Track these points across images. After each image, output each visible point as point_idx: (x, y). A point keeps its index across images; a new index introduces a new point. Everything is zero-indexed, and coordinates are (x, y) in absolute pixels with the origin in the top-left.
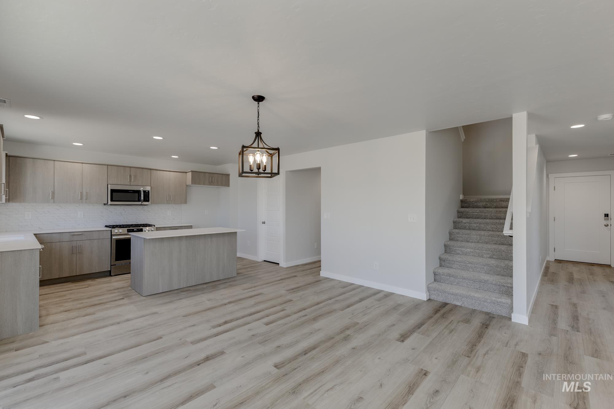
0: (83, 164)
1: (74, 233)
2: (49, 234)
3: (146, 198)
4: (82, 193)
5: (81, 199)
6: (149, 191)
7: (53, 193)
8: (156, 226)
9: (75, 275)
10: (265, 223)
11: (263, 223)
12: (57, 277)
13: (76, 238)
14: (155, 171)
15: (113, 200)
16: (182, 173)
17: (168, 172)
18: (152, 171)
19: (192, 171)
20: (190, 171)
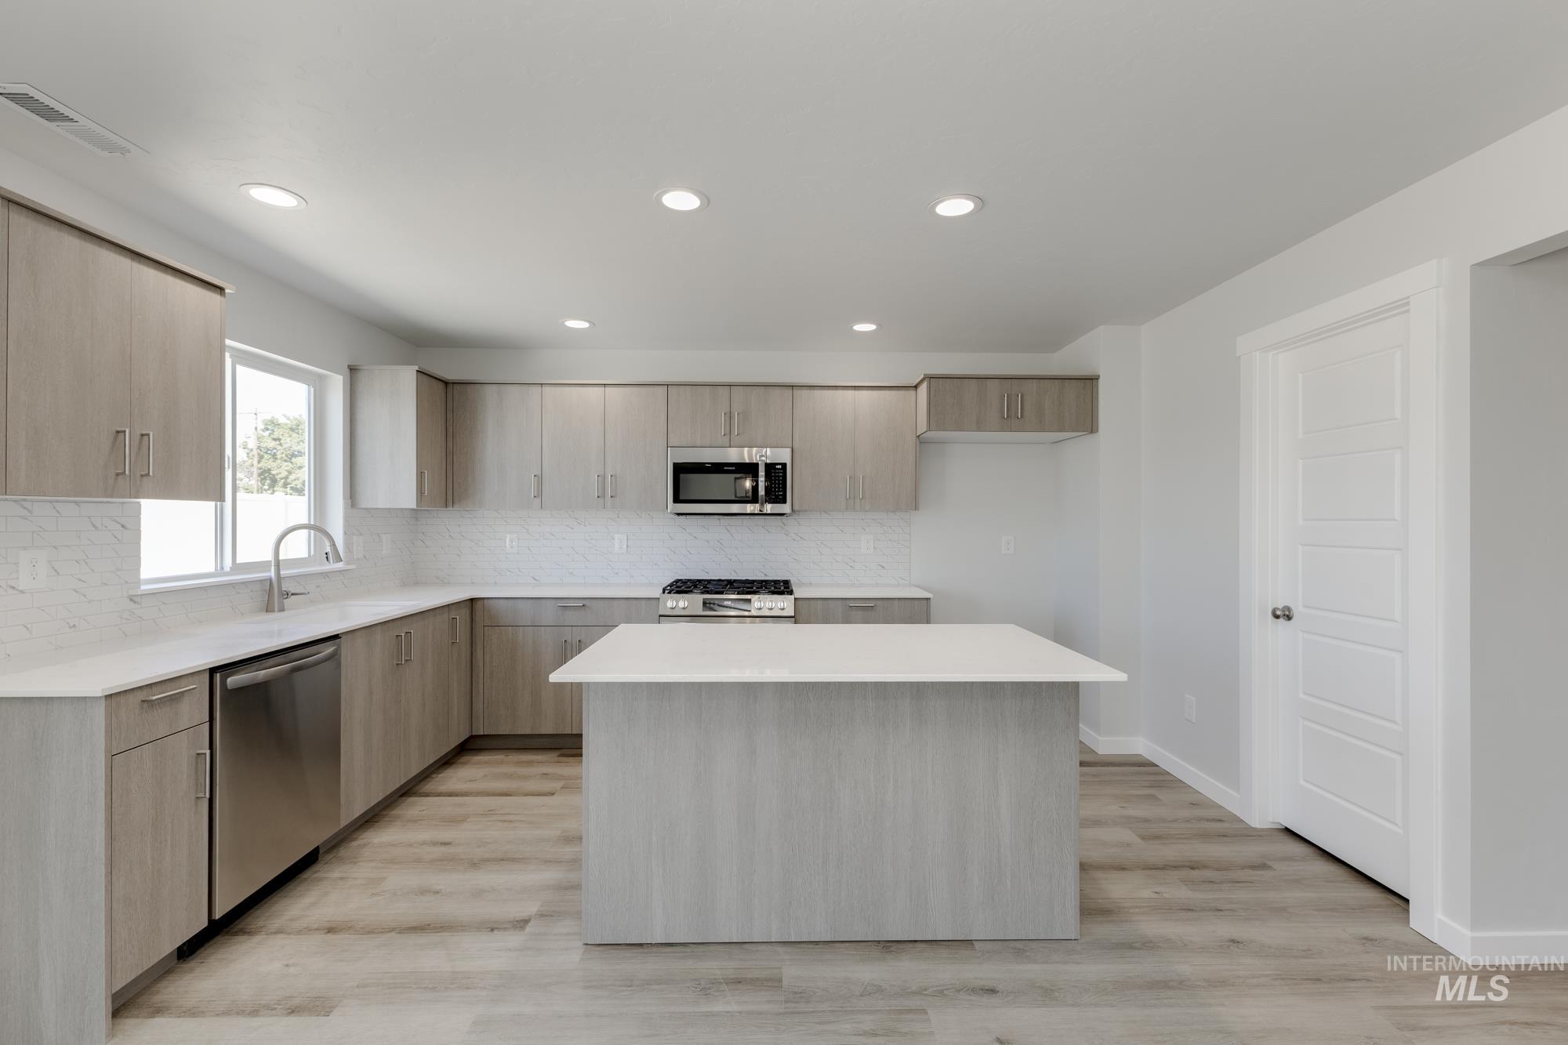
0: (608, 389)
1: (565, 601)
2: (511, 601)
3: (775, 491)
4: (602, 478)
5: (601, 496)
6: (784, 465)
7: (539, 478)
8: (799, 592)
9: (570, 733)
10: (1289, 618)
11: (1277, 617)
12: (528, 732)
13: (571, 617)
14: (805, 392)
15: (682, 498)
16: (902, 393)
17: (850, 393)
18: (797, 392)
19: (930, 378)
20: (922, 377)
